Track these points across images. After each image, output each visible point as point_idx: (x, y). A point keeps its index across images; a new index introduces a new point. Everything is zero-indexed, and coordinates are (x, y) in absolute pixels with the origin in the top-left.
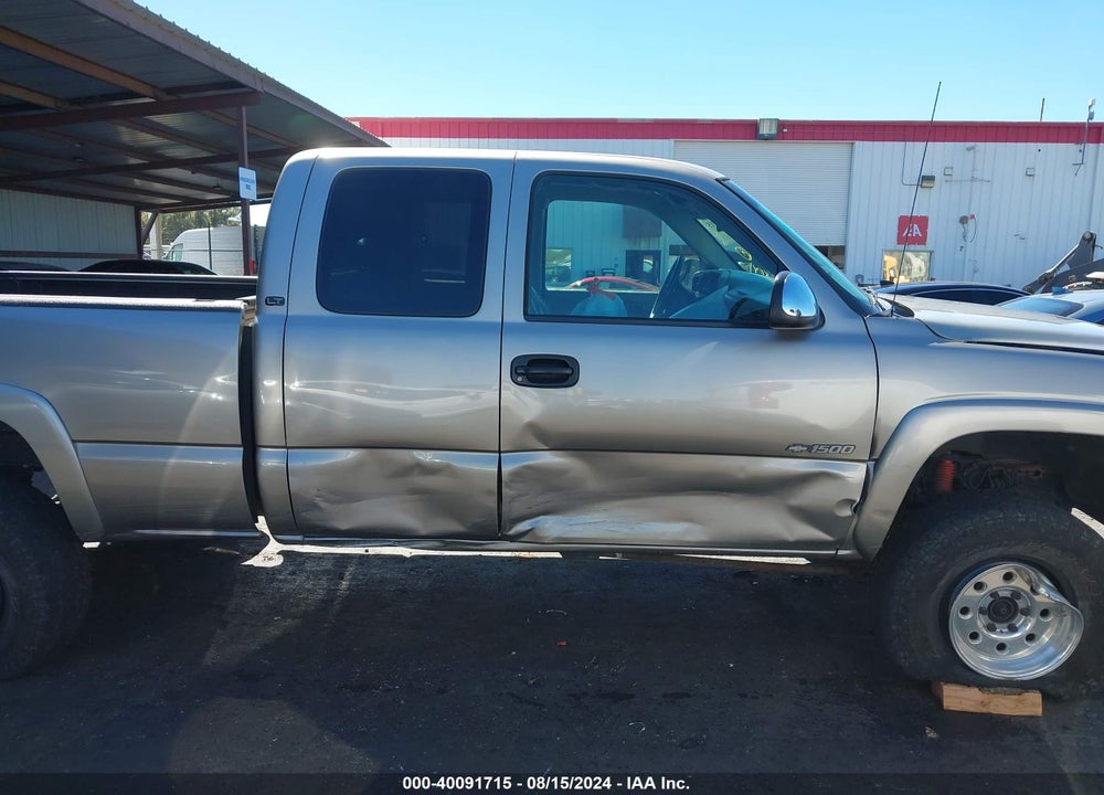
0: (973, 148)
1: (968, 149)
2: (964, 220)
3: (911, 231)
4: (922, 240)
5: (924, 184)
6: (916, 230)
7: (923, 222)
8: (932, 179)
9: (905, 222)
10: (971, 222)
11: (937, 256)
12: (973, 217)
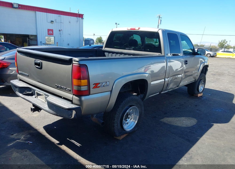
0: (60, 16)
1: (59, 16)
2: (60, 31)
3: (50, 32)
4: (52, 34)
5: (52, 23)
6: (51, 32)
7: (52, 30)
8: (53, 21)
9: (49, 30)
10: (61, 31)
11: (56, 37)
12: (62, 30)
